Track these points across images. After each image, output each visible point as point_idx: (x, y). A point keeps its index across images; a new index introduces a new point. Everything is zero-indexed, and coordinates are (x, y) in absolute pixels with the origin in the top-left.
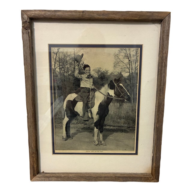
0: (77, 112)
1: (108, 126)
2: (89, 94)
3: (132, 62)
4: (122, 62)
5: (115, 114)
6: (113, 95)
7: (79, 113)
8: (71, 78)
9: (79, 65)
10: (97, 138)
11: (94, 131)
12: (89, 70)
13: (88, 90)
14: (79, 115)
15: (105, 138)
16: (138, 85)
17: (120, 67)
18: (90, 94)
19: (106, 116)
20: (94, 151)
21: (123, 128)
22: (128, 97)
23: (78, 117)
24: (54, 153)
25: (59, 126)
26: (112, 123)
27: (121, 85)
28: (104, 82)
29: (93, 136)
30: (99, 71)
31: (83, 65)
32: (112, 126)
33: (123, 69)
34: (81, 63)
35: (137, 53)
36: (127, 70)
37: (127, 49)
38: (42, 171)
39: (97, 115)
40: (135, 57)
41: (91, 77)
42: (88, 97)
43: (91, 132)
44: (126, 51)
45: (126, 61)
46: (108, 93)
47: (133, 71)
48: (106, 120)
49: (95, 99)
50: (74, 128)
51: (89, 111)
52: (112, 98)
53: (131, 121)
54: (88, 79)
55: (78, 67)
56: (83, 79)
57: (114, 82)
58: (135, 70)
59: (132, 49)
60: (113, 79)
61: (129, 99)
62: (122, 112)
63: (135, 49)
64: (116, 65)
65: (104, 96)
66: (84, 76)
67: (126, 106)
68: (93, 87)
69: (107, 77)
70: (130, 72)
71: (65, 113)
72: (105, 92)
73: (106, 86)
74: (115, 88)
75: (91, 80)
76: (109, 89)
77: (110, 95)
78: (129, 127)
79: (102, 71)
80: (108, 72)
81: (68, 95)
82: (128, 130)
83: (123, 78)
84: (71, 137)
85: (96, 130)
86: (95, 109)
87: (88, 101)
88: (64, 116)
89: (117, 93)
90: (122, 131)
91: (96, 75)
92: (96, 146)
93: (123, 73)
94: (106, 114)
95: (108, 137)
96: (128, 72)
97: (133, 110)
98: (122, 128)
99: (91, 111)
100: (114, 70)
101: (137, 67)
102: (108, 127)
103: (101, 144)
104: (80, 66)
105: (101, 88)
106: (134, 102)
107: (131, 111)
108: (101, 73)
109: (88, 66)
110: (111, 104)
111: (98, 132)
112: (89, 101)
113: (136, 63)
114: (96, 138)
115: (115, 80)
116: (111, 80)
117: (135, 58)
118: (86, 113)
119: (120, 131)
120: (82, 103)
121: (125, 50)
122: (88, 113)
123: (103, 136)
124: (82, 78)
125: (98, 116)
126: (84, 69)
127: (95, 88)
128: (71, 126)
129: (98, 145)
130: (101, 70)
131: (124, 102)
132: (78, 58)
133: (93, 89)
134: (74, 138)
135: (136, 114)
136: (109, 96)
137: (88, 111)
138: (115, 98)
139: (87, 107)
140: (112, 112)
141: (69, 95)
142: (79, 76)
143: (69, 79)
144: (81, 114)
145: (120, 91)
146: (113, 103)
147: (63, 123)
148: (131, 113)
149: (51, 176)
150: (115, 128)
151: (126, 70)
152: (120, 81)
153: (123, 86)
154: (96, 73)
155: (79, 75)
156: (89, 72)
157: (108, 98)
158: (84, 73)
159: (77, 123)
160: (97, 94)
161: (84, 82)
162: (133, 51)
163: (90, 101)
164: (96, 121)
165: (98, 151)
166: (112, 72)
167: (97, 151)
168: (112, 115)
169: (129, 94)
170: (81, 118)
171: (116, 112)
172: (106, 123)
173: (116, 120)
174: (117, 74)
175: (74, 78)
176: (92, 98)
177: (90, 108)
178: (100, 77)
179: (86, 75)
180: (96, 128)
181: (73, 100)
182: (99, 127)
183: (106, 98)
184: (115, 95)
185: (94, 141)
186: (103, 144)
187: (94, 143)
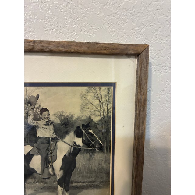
0: (33, 169)
1: (76, 182)
2: (48, 145)
3: (104, 104)
4: (90, 104)
5: (84, 168)
6: (81, 144)
7: (36, 169)
9: (33, 109)
11: (57, 190)
12: (48, 115)
13: (48, 141)
14: (36, 172)
16: (111, 130)
17: (89, 110)
18: (50, 144)
19: (72, 171)
21: (95, 184)
22: (99, 146)
26: (80, 179)
27: (91, 131)
28: (68, 129)
30: (61, 115)
31: (40, 108)
33: (93, 112)
34: (37, 106)
35: (109, 92)
36: (98, 113)
37: (97, 88)
39: (60, 170)
40: (107, 97)
41: (51, 123)
42: (47, 149)
43: (54, 191)
44: (96, 90)
45: (96, 102)
46: (75, 143)
47: (105, 115)
48: (72, 175)
49: (58, 151)
50: (31, 188)
51: (50, 166)
52: (80, 149)
53: (105, 175)
54: (46, 126)
55: (32, 112)
56: (39, 126)
57: (81, 128)
58: (108, 113)
59: (103, 88)
60: (80, 125)
61: (101, 149)
62: (93, 164)
63: (106, 87)
64: (84, 107)
65: (69, 146)
66: (41, 123)
67: (98, 156)
68: (54, 136)
69: (72, 123)
70: (101, 116)
72: (71, 141)
73: (72, 134)
74: (83, 136)
75: (52, 127)
76: (76, 137)
77: (77, 144)
78: (102, 182)
79: (66, 116)
80: (74, 116)
82: (101, 185)
83: (93, 123)
85: (60, 189)
86: (58, 164)
87: (48, 154)
89: (86, 141)
90: (93, 187)
91: (57, 121)
93: (92, 117)
94: (73, 169)
96: (99, 116)
97: (106, 161)
98: (93, 184)
99: (52, 165)
100: (81, 114)
101: (109, 109)
102: (75, 184)
104: (35, 110)
105: (65, 136)
106: (107, 151)
107: (104, 162)
108: (64, 118)
109: (46, 110)
110: (78, 155)
112: (49, 153)
113: (108, 105)
115: (83, 125)
116: (78, 125)
117: (107, 99)
118: (46, 169)
119: (91, 187)
120: (39, 157)
121: (94, 89)
122: (48, 168)
124: (38, 126)
125: (62, 171)
126: (41, 114)
127: (57, 137)
130: (64, 114)
131: (95, 152)
132: (33, 100)
133: (55, 138)
135: (110, 165)
136: (76, 147)
137: (48, 166)
138: (83, 148)
139: (47, 162)
140: (81, 165)
142: (34, 123)
144: (39, 171)
145: (89, 139)
146: (81, 154)
148: (104, 165)
150: (84, 184)
151: (96, 113)
152: (89, 126)
153: (93, 133)
154: (57, 119)
155: (34, 121)
156: (48, 118)
157: (74, 149)
158: (42, 119)
159: (34, 182)
160: (60, 144)
161: (42, 130)
162: (104, 91)
164: (60, 179)
166: (79, 117)
169: (101, 142)
170: (39, 176)
171: (86, 165)
172: (72, 180)
173: (86, 174)
174: (85, 118)
175: (27, 125)
176: (53, 150)
177: (50, 163)
178: (63, 123)
179: (43, 121)
180: (60, 186)
181: (27, 154)
182: (64, 185)
183: (72, 148)
184: (83, 144)
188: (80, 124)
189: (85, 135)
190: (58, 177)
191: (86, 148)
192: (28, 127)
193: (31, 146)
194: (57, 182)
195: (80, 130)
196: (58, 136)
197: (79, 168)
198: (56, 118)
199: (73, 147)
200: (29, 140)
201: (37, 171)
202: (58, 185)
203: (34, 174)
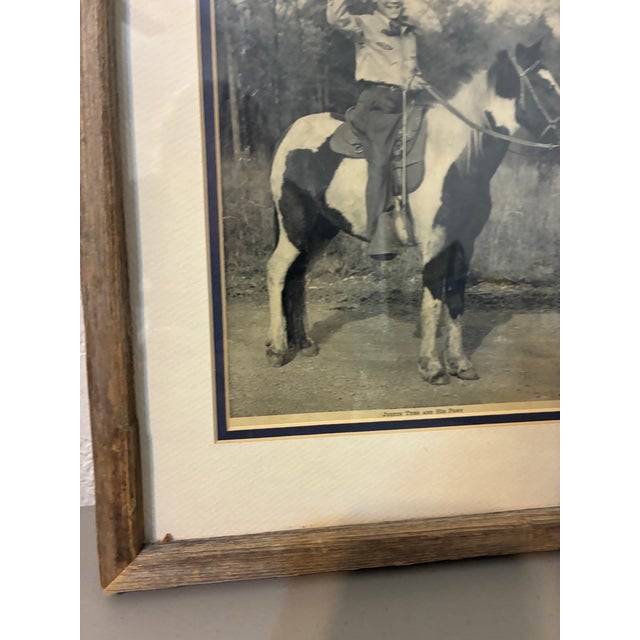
0: (337, 215)
1: (487, 280)
5: (517, 223)
6: (512, 125)
7: (349, 217)
8: (310, 28)
10: (436, 344)
11: (420, 310)
15: (472, 340)
18: (401, 117)
20: (421, 410)
23: (345, 240)
24: (223, 434)
25: (250, 291)
26: (503, 269)
27: (545, 74)
28: (468, 55)
29: (419, 334)
32: (506, 281)
38: (160, 536)
39: (434, 226)
41: (410, 29)
42: (390, 136)
43: (405, 313)
46: (489, 116)
48: (476, 251)
49: (428, 147)
50: (327, 296)
51: (398, 208)
52: (507, 143)
54: (392, 39)
56: (367, 36)
57: (514, 59)
60: (510, 47)
65: (469, 129)
66: (374, 24)
68: (417, 83)
69: (483, 34)
71: (280, 217)
72: (476, 109)
73: (480, 78)
74: (519, 91)
75: (410, 44)
76: (492, 92)
77: (498, 124)
79: (460, 5)
80: (488, 8)
81: (293, 121)
84: (310, 345)
85: (430, 303)
86: (427, 199)
87: (392, 157)
88: (272, 237)
89: (530, 114)
92: (431, 387)
93: (550, 22)
95: (487, 339)
99: (407, 206)
100: (513, 4)
102: (485, 289)
103: (456, 375)
105: (456, 87)
108: (456, 13)
110: (499, 169)
111: (442, 315)
112: (397, 153)
114: (429, 344)
115: (520, 49)
116: (503, 48)
118: (383, 218)
119: (541, 304)
120: (362, 165)
122: (391, 215)
123: (465, 334)
124: (362, 34)
125: (440, 231)
127: (428, 87)
128: (312, 285)
129: (440, 381)
134: (326, 349)
136: (492, 132)
137: (393, 207)
138: (518, 141)
139: (389, 189)
140: (507, 213)
141: (301, 124)
142: (347, 22)
143: (301, 33)
144: (359, 224)
145: (540, 107)
147: (271, 273)
149: (214, 557)
150: (517, 290)
152: (541, 56)
153: (553, 83)
154: (431, 12)
155: (347, 15)
156: (399, 4)
157: (487, 140)
158: (376, 7)
159: (338, 271)
160: (438, 117)
161: (376, 55)
163: (401, 156)
164: (432, 262)
165: (438, 412)
166: (506, 13)
167: (433, 409)
168: (506, 227)
170: (359, 246)
171: (525, 211)
172: (476, 270)
173: (524, 249)
174: (527, 22)
175: (323, 29)
176: (411, 142)
177: (400, 193)
178: (451, 31)
179: (382, 17)
180: (432, 293)
181: (319, 148)
182: (447, 288)
183: (478, 137)
184: (517, 126)
185: (420, 362)
186: (463, 371)
187: (423, 368)
188: (509, 41)
189: (526, 87)
190: (425, 252)
191: (528, 143)
192: (328, 39)
193: (336, 118)
194: (420, 276)
195: (511, 65)
196: (429, 83)
197: (499, 222)
198: (425, 11)
199: (485, 134)
200: (327, 92)
201: (350, 225)
202: (426, 289)
203: (341, 233)
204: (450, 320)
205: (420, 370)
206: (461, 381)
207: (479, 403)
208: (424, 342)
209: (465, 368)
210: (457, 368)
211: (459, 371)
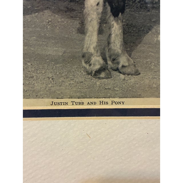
10: (99, 41)
20: (86, 101)
29: (82, 30)
92: (94, 80)
103: (117, 70)
111: (104, 12)
129: (103, 75)
165: (101, 103)
185: (83, 56)
186: (123, 66)
187: (86, 62)
204: (112, 18)
205: (84, 64)
206: (122, 76)
207: (140, 96)
208: (87, 38)
209: (127, 64)
210: (118, 63)
211: (120, 66)
